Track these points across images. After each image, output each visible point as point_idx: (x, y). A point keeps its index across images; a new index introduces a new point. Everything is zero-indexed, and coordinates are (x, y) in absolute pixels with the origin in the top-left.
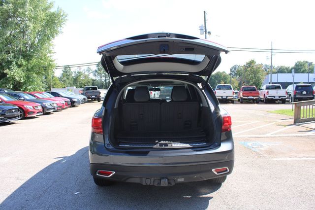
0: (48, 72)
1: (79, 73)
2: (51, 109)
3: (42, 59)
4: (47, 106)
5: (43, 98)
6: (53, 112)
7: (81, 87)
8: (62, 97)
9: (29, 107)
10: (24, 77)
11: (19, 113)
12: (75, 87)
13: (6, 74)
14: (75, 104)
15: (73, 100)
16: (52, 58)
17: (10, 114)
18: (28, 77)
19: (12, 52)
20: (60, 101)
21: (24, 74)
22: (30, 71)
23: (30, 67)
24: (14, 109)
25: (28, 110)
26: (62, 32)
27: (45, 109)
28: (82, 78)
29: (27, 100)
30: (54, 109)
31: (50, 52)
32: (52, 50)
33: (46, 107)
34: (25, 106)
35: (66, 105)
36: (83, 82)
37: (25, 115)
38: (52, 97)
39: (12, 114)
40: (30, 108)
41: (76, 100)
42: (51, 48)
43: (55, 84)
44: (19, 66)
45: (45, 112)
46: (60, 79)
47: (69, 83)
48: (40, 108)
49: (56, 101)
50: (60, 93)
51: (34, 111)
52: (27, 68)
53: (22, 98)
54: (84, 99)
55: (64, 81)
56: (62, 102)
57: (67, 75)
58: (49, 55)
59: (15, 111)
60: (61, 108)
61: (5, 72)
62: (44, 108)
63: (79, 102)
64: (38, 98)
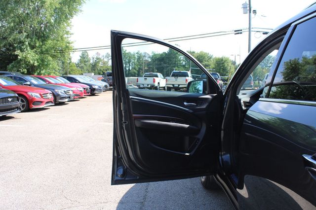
0: (64, 56)
1: (98, 59)
2: (65, 98)
3: (58, 41)
4: (61, 94)
5: (56, 84)
6: (68, 101)
7: (99, 74)
8: (80, 83)
9: (35, 95)
10: (37, 60)
11: (19, 103)
12: (93, 74)
13: (17, 56)
14: (96, 92)
15: (94, 87)
16: (69, 39)
17: (5, 104)
18: (43, 61)
19: (25, 32)
20: (78, 88)
21: (37, 57)
22: (45, 54)
23: (44, 50)
24: (10, 97)
25: (33, 99)
26: (81, 11)
27: (57, 98)
28: (100, 64)
29: (35, 85)
30: (69, 97)
31: (67, 33)
32: (70, 31)
33: (59, 95)
34: (30, 94)
35: (85, 93)
36: (102, 69)
37: (29, 106)
38: (68, 83)
39: (7, 104)
40: (37, 96)
41: (96, 87)
42: (68, 29)
43: (72, 70)
44: (32, 47)
45: (58, 101)
46: (77, 65)
47: (87, 70)
48: (50, 96)
49: (72, 87)
50: (78, 79)
51: (42, 100)
52: (41, 50)
53: (29, 83)
54: (106, 86)
55: (82, 67)
56: (79, 89)
57: (85, 62)
58: (66, 36)
59: (12, 101)
60: (78, 97)
61: (16, 53)
62: (55, 96)
63: (100, 90)
64: (50, 83)
